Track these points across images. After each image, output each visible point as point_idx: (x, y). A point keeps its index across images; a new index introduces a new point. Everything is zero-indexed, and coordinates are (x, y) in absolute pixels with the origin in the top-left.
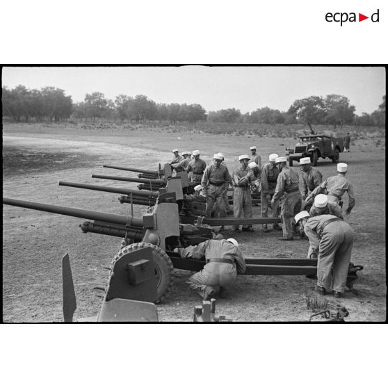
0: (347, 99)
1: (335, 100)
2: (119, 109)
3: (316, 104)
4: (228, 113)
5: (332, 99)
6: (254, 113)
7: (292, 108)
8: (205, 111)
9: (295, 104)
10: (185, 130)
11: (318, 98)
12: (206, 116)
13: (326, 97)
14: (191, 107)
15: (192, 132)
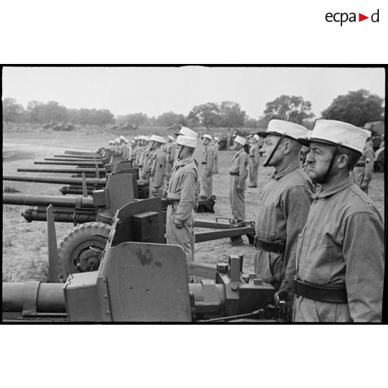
0: (238, 105)
1: (228, 106)
2: (31, 113)
3: (212, 109)
4: (135, 117)
5: (226, 105)
6: (160, 117)
7: (191, 113)
8: (113, 116)
9: (194, 110)
10: (97, 133)
11: (213, 104)
12: (114, 120)
13: (221, 104)
14: (100, 112)
15: (103, 134)
